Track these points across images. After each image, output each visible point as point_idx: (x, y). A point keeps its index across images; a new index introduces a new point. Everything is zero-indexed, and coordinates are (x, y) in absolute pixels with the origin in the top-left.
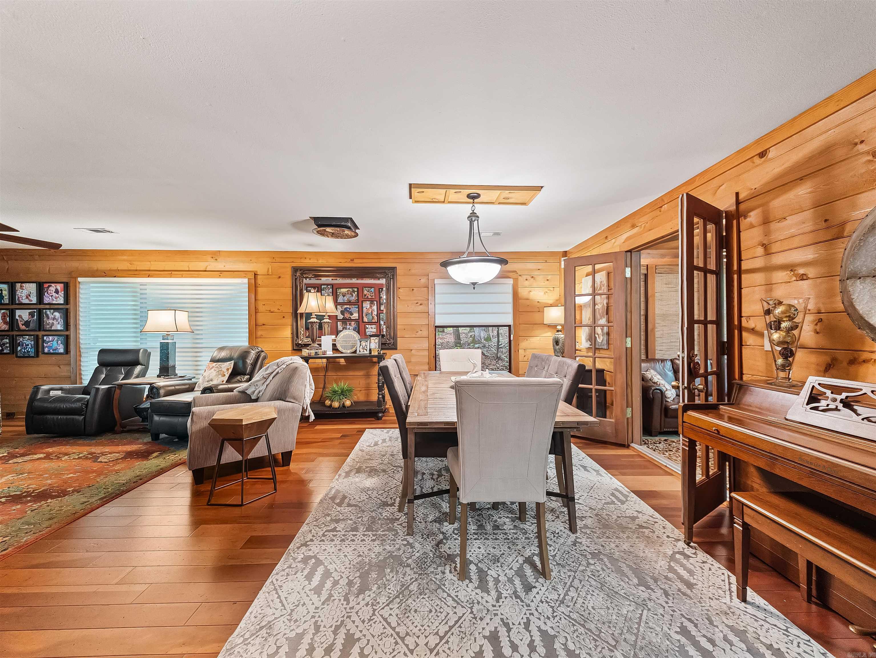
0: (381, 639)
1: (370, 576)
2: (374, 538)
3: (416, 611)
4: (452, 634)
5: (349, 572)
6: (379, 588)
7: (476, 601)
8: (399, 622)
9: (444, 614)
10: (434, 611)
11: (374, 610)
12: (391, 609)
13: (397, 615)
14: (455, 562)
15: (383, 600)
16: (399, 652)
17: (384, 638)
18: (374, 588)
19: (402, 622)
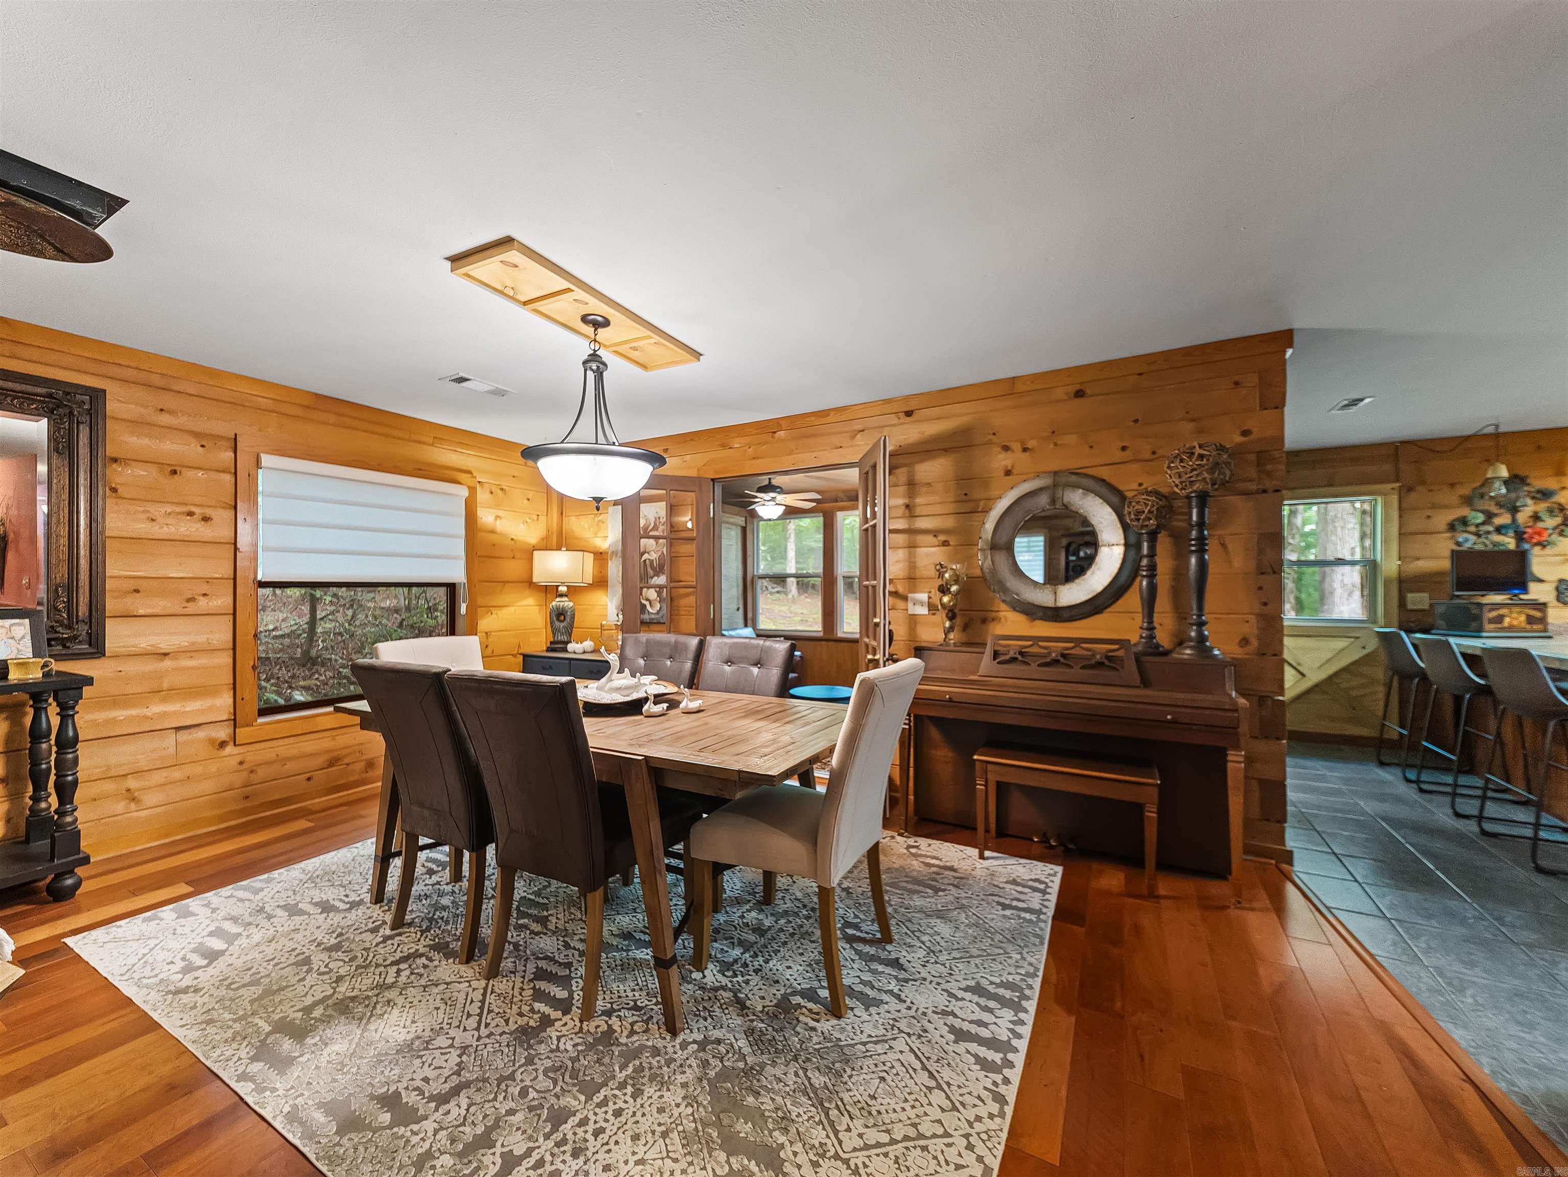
0: (908, 1168)
1: (742, 1135)
2: (629, 1090)
3: (873, 1097)
4: (938, 1072)
5: (704, 1168)
6: (786, 1130)
7: (891, 1022)
8: (884, 1128)
9: (897, 1065)
10: (884, 1074)
11: (837, 1157)
12: (849, 1130)
13: (867, 1127)
14: (799, 1006)
15: (818, 1135)
16: (942, 1152)
17: (908, 1164)
18: (782, 1139)
19: (884, 1123)
